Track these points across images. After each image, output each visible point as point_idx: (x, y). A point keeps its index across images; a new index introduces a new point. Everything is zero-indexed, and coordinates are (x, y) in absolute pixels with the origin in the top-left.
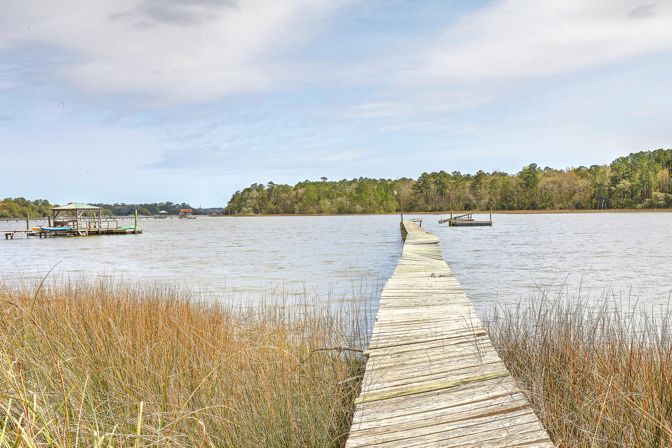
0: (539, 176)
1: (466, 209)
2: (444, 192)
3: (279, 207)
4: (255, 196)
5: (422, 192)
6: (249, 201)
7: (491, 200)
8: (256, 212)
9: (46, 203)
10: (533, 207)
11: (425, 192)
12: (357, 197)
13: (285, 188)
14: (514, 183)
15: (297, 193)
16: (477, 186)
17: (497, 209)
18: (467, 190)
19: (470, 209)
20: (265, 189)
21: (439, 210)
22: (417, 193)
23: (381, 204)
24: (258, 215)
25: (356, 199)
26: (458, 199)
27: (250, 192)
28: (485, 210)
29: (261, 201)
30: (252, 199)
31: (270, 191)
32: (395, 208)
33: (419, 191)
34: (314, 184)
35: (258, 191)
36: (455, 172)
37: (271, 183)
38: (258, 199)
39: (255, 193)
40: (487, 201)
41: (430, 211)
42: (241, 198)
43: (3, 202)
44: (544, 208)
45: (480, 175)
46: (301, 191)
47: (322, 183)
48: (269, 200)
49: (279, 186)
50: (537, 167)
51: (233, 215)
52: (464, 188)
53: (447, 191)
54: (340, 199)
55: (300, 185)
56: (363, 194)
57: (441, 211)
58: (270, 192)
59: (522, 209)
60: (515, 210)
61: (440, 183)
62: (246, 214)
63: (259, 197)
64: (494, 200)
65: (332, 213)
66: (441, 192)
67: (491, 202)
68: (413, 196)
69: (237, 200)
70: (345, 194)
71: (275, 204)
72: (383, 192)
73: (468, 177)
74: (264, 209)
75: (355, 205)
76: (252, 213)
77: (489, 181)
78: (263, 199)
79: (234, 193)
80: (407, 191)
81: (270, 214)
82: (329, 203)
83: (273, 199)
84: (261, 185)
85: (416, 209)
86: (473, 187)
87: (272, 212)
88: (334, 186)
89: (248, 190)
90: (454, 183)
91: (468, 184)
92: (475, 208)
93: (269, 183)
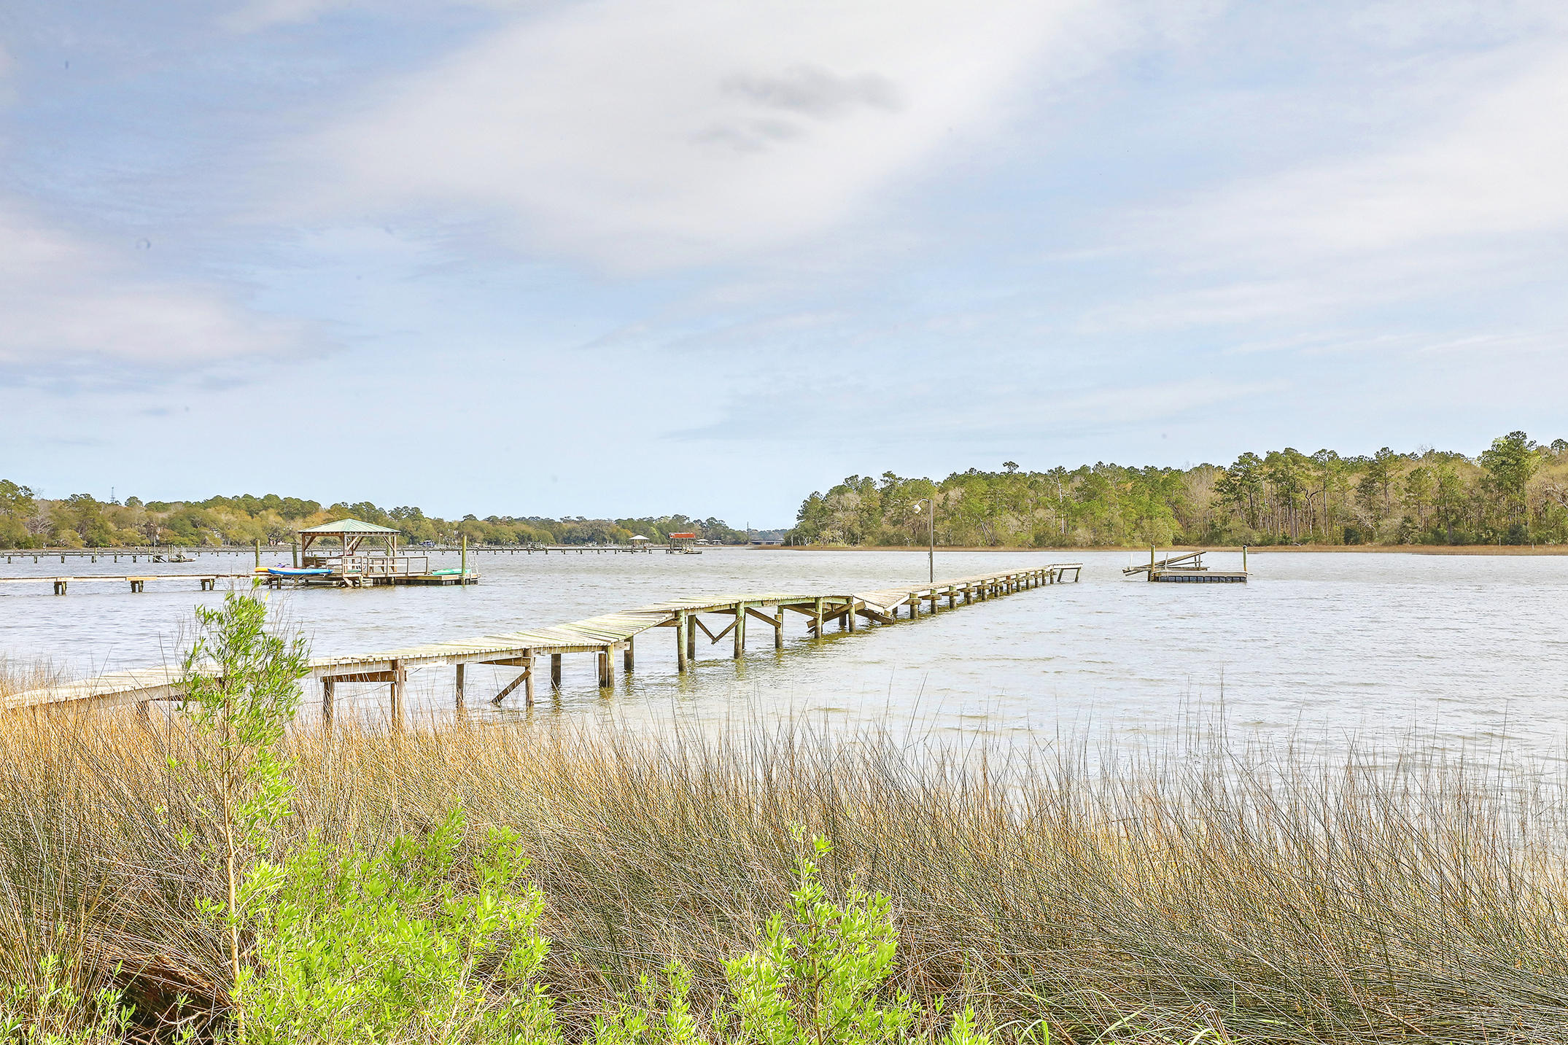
0: (1531, 463)
1: (1347, 542)
2: (1294, 500)
3: (905, 530)
4: (853, 505)
5: (1239, 499)
6: (839, 515)
7: (1408, 519)
8: (853, 540)
9: (415, 514)
10: (1515, 539)
11: (1247, 500)
12: (1081, 510)
13: (920, 488)
14: (1467, 479)
15: (946, 499)
16: (1378, 485)
17: (1424, 542)
18: (1351, 495)
19: (1356, 542)
20: (878, 487)
21: (1281, 543)
22: (1229, 500)
23: (1138, 526)
24: (858, 546)
25: (1079, 513)
26: (1331, 515)
27: (843, 494)
28: (1394, 544)
29: (865, 515)
30: (846, 510)
31: (886, 493)
32: (1171, 537)
33: (1232, 496)
34: (988, 478)
35: (860, 491)
36: (1323, 450)
37: (888, 474)
38: (859, 511)
39: (853, 499)
40: (1398, 521)
41: (1257, 545)
42: (823, 509)
43: (329, 512)
44: (1541, 542)
45: (1386, 460)
46: (955, 493)
47: (1008, 475)
48: (883, 513)
49: (906, 483)
50: (1528, 441)
51: (800, 547)
52: (1343, 490)
53: (1301, 497)
54: (1040, 513)
55: (955, 480)
56: (1095, 503)
57: (1287, 544)
58: (886, 495)
59: (1486, 542)
60: (1469, 544)
61: (1285, 478)
62: (828, 545)
63: (861, 506)
64: (1417, 519)
65: (1022, 546)
66: (1287, 498)
67: (1409, 525)
68: (1217, 509)
69: (813, 512)
70: (1055, 500)
71: (895, 523)
72: (1146, 498)
73: (1353, 465)
74: (871, 534)
75: (1075, 528)
76: (841, 544)
77: (1406, 472)
78: (869, 511)
79: (807, 498)
80: (1203, 497)
81: (884, 545)
82: (1015, 522)
83: (891, 512)
84: (867, 480)
85: (1226, 537)
86: (1366, 487)
87: (888, 542)
88: (1032, 483)
89: (839, 490)
90: (1319, 479)
91: (1354, 480)
92: (1371, 539)
93: (885, 475)
